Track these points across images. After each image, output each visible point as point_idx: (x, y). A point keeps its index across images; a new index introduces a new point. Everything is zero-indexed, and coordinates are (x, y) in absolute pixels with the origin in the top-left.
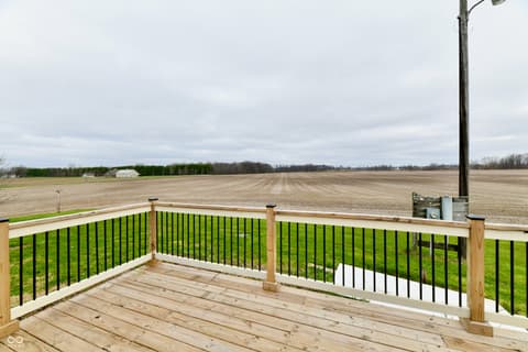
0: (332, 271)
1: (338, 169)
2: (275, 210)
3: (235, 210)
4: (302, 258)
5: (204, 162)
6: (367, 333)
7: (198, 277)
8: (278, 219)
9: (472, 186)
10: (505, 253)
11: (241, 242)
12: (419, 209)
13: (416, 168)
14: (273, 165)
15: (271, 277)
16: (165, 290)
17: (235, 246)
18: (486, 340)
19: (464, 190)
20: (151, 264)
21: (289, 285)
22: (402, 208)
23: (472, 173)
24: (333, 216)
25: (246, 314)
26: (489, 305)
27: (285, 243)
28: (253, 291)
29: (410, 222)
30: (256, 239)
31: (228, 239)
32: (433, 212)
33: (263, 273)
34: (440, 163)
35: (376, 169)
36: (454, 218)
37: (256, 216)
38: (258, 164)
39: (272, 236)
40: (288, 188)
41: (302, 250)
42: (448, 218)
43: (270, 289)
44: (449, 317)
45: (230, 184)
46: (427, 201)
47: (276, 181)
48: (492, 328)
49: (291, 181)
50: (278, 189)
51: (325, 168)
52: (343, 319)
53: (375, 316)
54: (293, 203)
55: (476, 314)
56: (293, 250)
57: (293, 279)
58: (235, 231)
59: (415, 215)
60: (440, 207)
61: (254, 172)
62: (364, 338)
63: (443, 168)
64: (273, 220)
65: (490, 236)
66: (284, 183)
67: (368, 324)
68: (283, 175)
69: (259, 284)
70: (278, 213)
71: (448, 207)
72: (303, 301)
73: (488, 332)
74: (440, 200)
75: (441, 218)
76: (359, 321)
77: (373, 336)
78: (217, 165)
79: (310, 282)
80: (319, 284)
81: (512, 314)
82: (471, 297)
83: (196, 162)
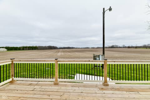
0: (74, 76)
1: (76, 48)
2: (58, 60)
3: (45, 61)
4: (66, 73)
5: (35, 46)
6: (83, 91)
7: (31, 84)
8: (59, 63)
9: (105, 52)
10: (111, 67)
11: (47, 70)
12: (95, 58)
13: (94, 48)
14: (58, 47)
15: (57, 80)
16: (17, 90)
17: (45, 72)
18: (107, 87)
19: (104, 53)
20: (11, 82)
21: (62, 82)
22: (91, 58)
23: (105, 49)
24: (74, 61)
25: (48, 93)
26: (108, 79)
27: (61, 70)
28: (51, 85)
29: (92, 61)
30: (52, 70)
31: (42, 70)
32: (98, 58)
33: (54, 80)
34: (99, 47)
35: (86, 48)
36: (102, 60)
37: (52, 62)
38: (53, 47)
39: (57, 68)
40: (62, 54)
41: (66, 71)
42: (101, 60)
43: (56, 84)
44: (100, 83)
45: (44, 53)
46: (96, 56)
47: (59, 52)
48: (108, 84)
49: (63, 52)
50: (59, 54)
51: (73, 48)
52: (77, 88)
53: (85, 86)
54: (64, 58)
55: (106, 81)
56: (63, 71)
57: (63, 80)
58: (45, 67)
59: (94, 59)
60: (99, 57)
61: (52, 49)
62: (82, 93)
63: (100, 48)
64: (57, 63)
65: (108, 63)
66: (61, 52)
67: (83, 88)
68: (61, 50)
69: (53, 83)
70: (59, 61)
71: (101, 57)
72: (66, 85)
73: (107, 85)
74: (99, 56)
75: (99, 60)
76: (81, 88)
77: (84, 92)
78: (39, 47)
79: (68, 80)
80: (70, 80)
81: (112, 80)
82: (104, 78)
83: (31, 46)
